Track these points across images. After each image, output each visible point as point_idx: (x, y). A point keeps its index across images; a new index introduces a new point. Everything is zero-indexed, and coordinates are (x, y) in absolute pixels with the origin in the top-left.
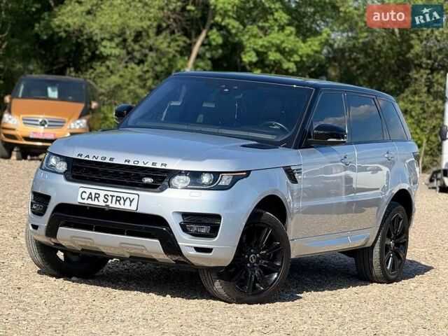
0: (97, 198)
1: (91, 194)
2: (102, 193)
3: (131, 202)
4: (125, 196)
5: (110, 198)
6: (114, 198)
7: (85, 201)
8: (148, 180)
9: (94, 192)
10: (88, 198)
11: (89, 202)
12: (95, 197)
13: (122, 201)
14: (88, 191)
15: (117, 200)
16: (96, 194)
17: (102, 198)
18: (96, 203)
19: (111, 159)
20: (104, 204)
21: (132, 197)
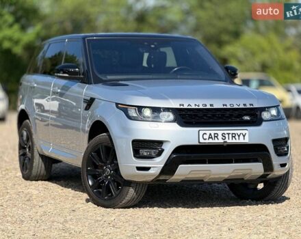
0: (217, 137)
1: (210, 134)
2: (220, 133)
3: (244, 136)
4: (239, 132)
5: (227, 136)
6: (230, 136)
7: (207, 141)
8: (247, 118)
9: (212, 133)
10: (209, 138)
11: (211, 141)
12: (215, 137)
13: (237, 137)
14: (208, 133)
15: (232, 137)
16: (215, 134)
17: (220, 137)
18: (216, 141)
19: (211, 105)
20: (222, 141)
21: (244, 132)
